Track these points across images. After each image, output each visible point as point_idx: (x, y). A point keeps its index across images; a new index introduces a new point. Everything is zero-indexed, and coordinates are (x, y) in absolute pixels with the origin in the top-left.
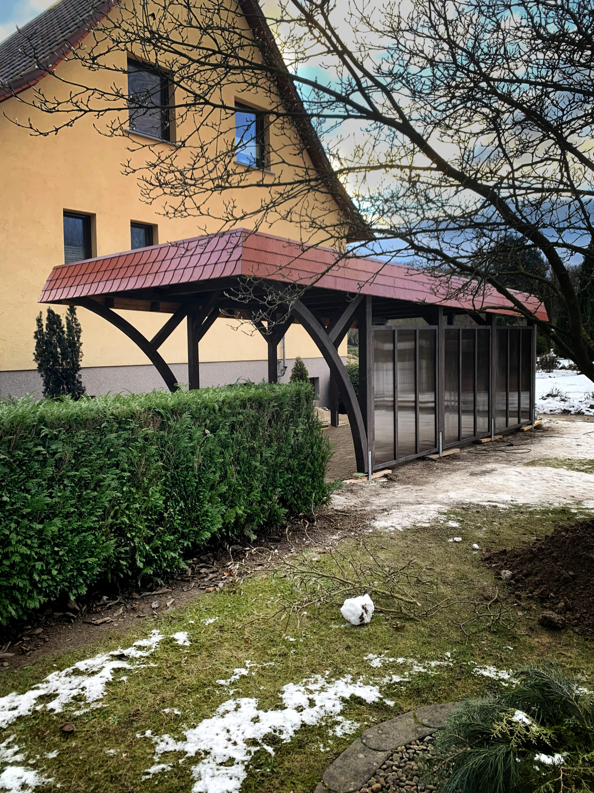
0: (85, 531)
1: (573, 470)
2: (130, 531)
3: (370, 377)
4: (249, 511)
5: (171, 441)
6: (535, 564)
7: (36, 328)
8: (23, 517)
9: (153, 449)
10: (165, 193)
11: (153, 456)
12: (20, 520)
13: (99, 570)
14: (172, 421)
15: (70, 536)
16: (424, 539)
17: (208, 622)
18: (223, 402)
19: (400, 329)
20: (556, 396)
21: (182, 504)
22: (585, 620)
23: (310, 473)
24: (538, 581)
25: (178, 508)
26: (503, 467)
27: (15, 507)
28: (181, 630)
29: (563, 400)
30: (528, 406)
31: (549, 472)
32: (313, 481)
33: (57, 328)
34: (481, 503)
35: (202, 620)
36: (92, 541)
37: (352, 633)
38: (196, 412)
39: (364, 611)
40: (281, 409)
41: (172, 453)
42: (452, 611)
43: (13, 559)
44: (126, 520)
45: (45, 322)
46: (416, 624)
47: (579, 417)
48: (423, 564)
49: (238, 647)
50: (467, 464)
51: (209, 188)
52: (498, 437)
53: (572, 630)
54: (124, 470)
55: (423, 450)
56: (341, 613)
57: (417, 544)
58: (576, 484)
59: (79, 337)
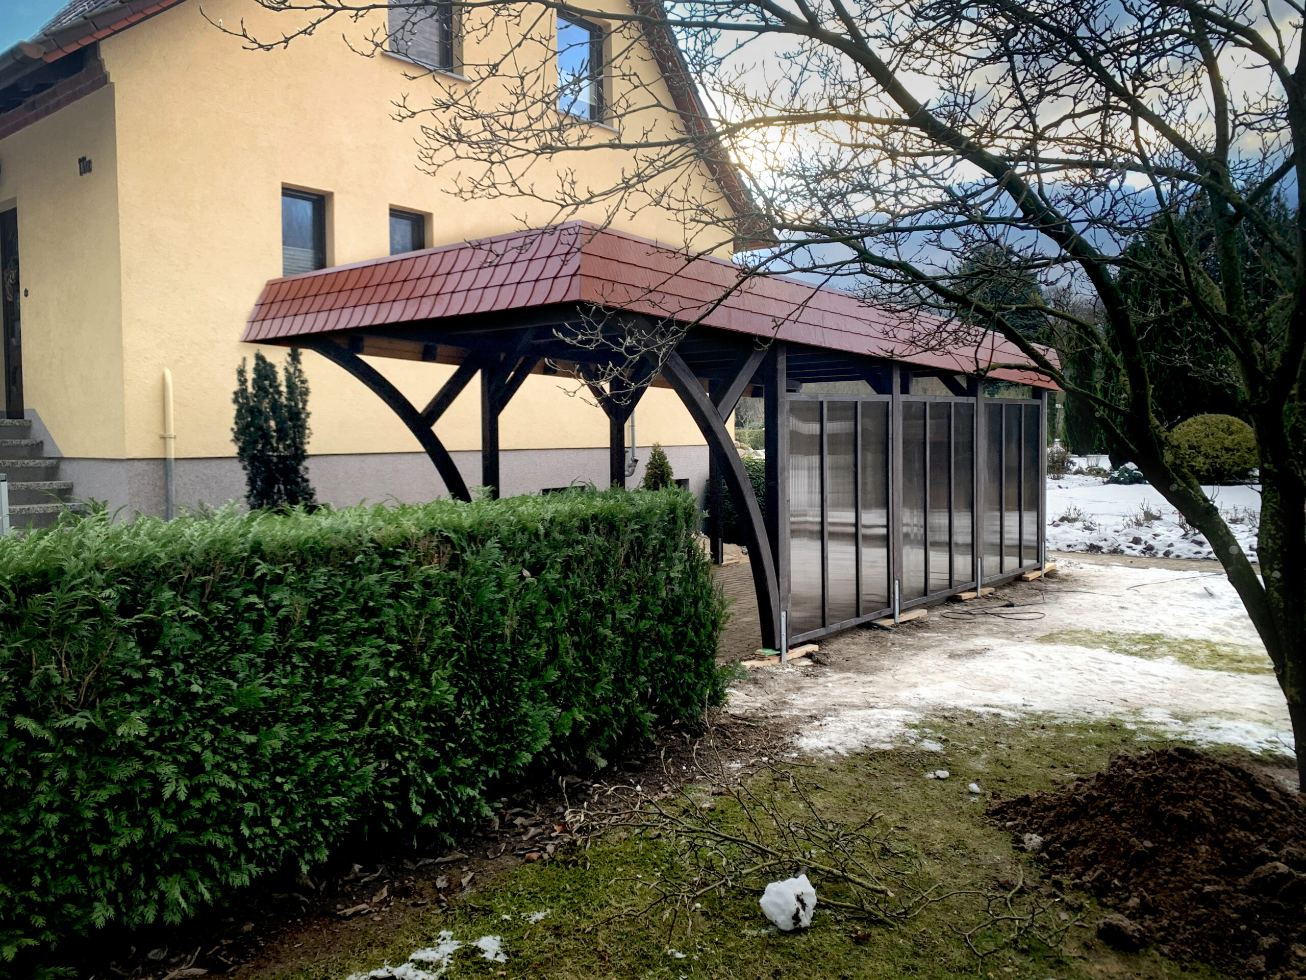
0: (326, 748)
1: (1119, 651)
2: (401, 749)
3: (784, 482)
4: (594, 716)
5: (468, 589)
6: (1082, 825)
7: (235, 386)
8: (223, 720)
9: (438, 603)
10: (458, 157)
11: (438, 615)
12: (219, 727)
13: (349, 818)
14: (468, 553)
15: (302, 756)
16: (886, 772)
17: (534, 919)
18: (552, 521)
19: (831, 399)
20: (1075, 520)
21: (485, 702)
22: (1178, 932)
23: (692, 651)
24: (1090, 856)
25: (478, 709)
26: (1002, 645)
27: (211, 703)
28: (490, 933)
29: (1087, 528)
30: (1035, 538)
31: (1080, 654)
32: (698, 665)
33: (271, 386)
34: (973, 709)
35: (523, 915)
36: (337, 766)
37: (780, 945)
38: (509, 540)
39: (800, 906)
40: (646, 535)
41: (468, 611)
42: (947, 909)
43: (208, 796)
44: (393, 728)
45: (250, 375)
46: (888, 931)
47: (1116, 558)
48: (889, 819)
49: (588, 968)
50: (941, 636)
51: (531, 149)
52: (987, 591)
53: (1157, 949)
54: (390, 640)
55: (869, 610)
56: (760, 908)
57: (874, 782)
58: (1129, 678)
59: (305, 402)
